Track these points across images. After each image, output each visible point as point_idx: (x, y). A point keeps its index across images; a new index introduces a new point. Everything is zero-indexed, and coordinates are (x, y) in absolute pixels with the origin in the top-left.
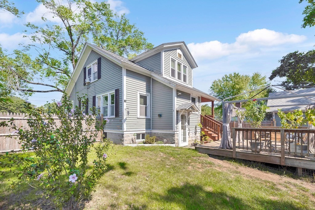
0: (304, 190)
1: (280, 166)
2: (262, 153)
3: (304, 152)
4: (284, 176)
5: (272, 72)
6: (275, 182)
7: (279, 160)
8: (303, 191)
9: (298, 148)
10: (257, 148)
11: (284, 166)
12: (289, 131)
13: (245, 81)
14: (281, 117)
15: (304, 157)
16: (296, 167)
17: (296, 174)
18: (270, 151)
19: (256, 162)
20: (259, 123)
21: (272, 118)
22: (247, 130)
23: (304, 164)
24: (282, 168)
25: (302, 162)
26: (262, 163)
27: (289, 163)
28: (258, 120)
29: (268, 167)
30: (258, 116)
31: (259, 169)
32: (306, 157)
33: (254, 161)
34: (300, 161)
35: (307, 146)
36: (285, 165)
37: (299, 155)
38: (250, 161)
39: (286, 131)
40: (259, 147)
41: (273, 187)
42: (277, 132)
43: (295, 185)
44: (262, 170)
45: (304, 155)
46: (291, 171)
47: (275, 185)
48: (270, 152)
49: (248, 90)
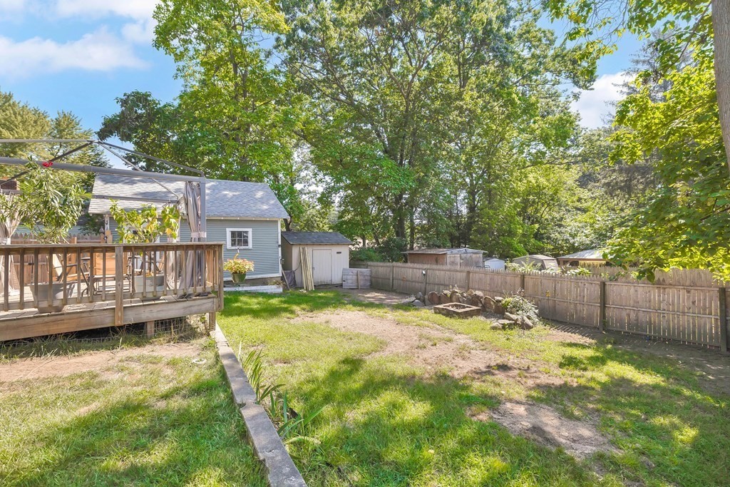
0: (155, 361)
1: (113, 328)
2: (67, 309)
3: (158, 288)
4: (119, 350)
5: (103, 121)
6: (97, 370)
7: (111, 315)
8: (154, 363)
9: (148, 282)
10: (54, 298)
11: (121, 327)
12: (133, 249)
13: (33, 126)
14: (117, 217)
15: (158, 299)
16: (143, 323)
17: (143, 336)
18: (91, 300)
19: (52, 335)
20: (64, 231)
21: (104, 229)
22: (22, 251)
23: (158, 311)
24: (117, 333)
25: (155, 309)
26: (66, 335)
27: (131, 318)
28: (59, 222)
29: (84, 342)
30: (59, 211)
31: (57, 354)
32: (161, 298)
33: (43, 337)
34: (152, 308)
35: (163, 277)
36: (123, 324)
37: (151, 296)
38: (31, 340)
39: (126, 248)
40: (61, 295)
41: (91, 382)
42: (107, 251)
43: (139, 360)
44: (66, 353)
45: (159, 294)
46: (135, 333)
47: (96, 376)
48: (91, 302)
49: (43, 155)
